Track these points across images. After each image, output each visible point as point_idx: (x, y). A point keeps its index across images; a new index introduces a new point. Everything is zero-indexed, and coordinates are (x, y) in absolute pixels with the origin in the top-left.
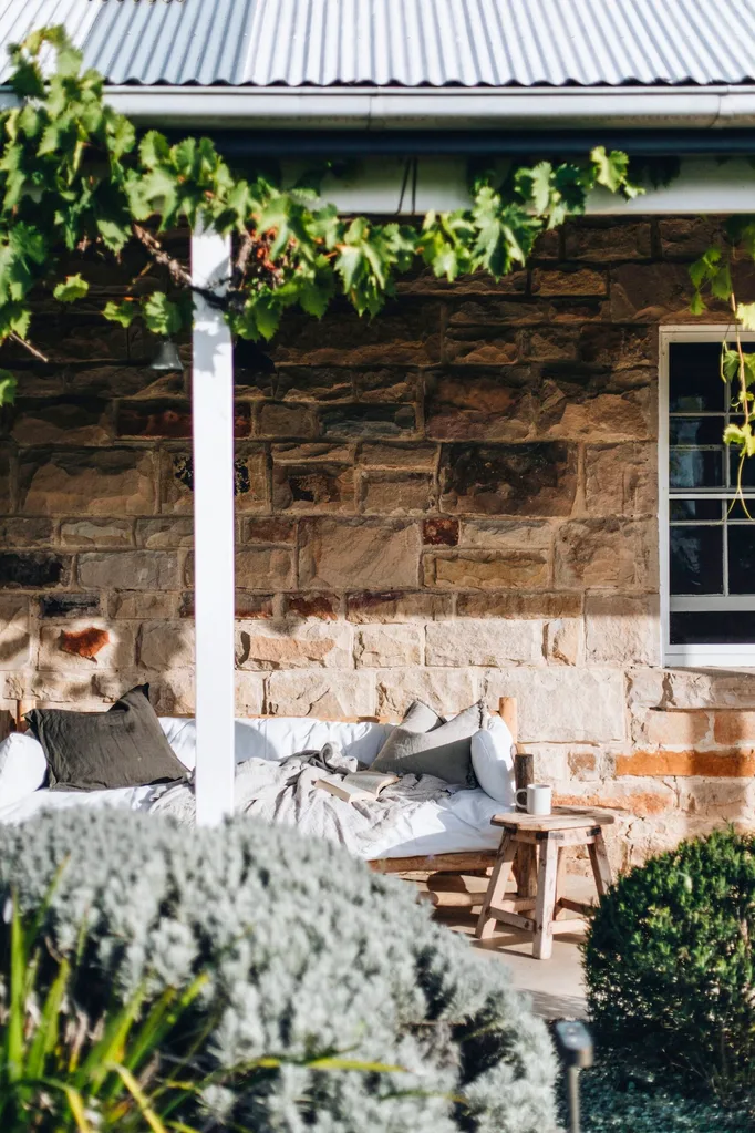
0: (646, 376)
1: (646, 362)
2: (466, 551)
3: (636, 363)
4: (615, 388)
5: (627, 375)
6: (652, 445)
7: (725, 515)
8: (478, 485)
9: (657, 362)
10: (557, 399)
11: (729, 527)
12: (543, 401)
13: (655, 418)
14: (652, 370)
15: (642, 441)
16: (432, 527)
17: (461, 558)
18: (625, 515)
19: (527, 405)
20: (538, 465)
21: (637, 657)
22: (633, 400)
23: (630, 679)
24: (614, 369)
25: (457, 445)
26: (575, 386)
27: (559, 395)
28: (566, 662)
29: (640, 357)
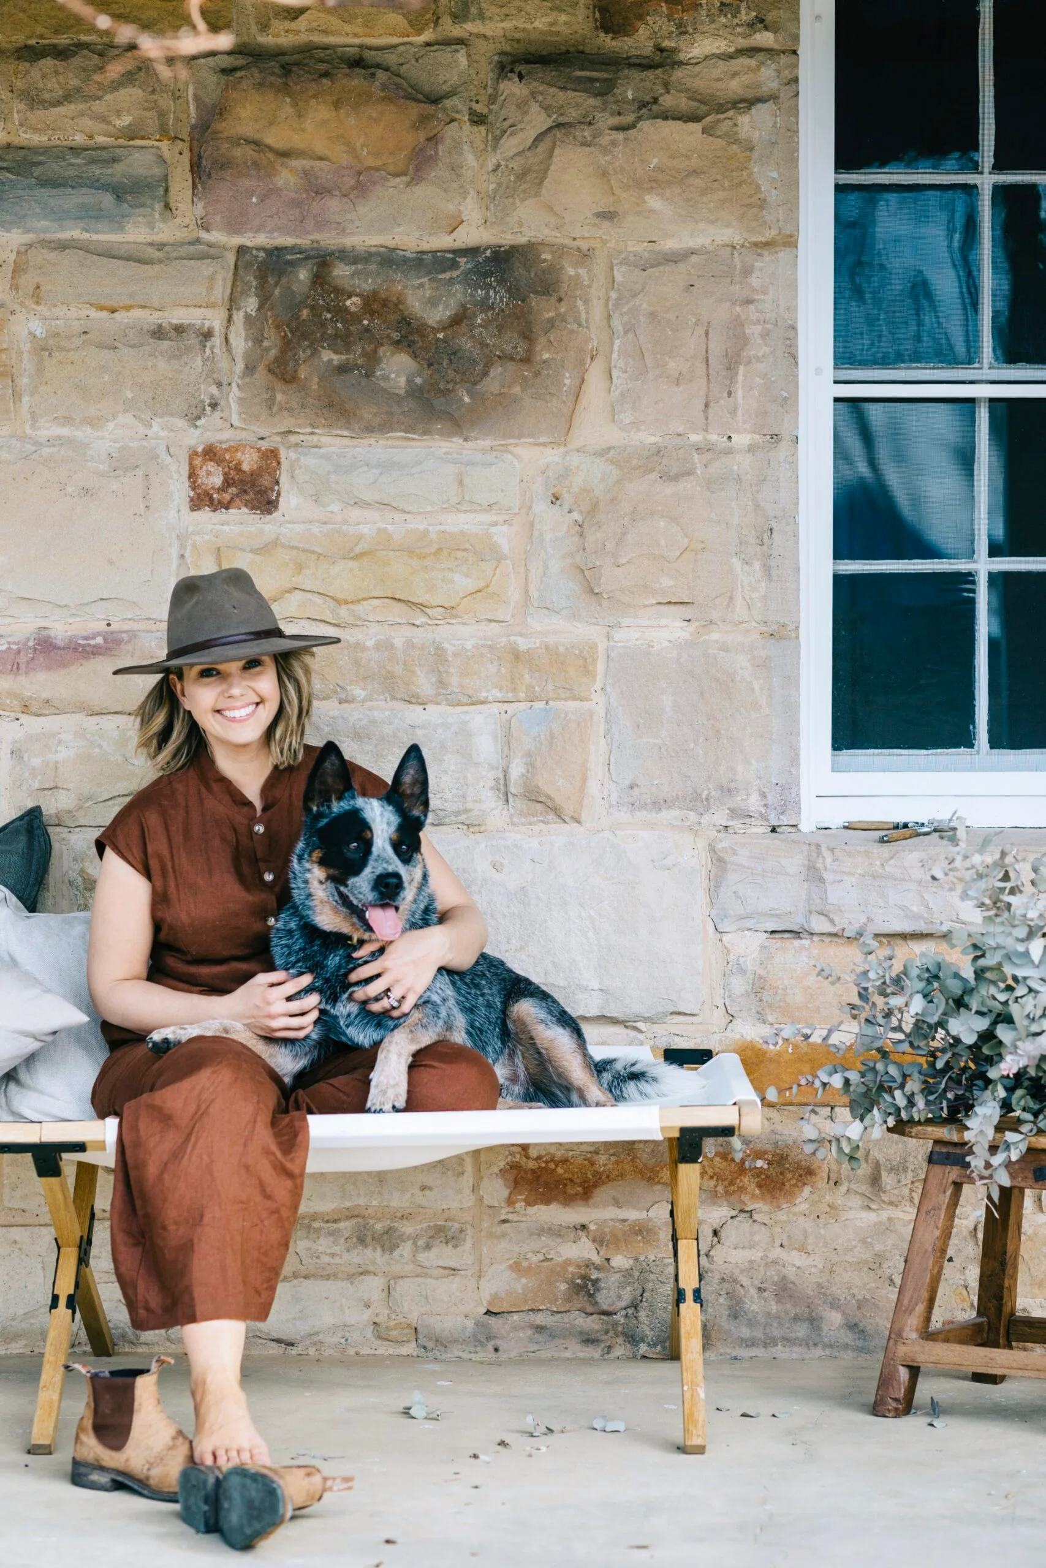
0: (768, 76)
1: (765, 38)
2: (299, 528)
3: (742, 43)
4: (684, 104)
5: (717, 73)
6: (783, 255)
7: (983, 546)
8: (327, 355)
9: (796, 38)
10: (532, 134)
11: (992, 577)
12: (497, 139)
13: (791, 184)
14: (784, 59)
15: (756, 245)
16: (211, 466)
17: (283, 546)
18: (713, 437)
19: (457, 146)
20: (485, 305)
21: (738, 801)
22: (732, 138)
23: (721, 860)
24: (682, 56)
25: (275, 253)
26: (578, 97)
27: (538, 120)
28: (557, 811)
29: (751, 25)
